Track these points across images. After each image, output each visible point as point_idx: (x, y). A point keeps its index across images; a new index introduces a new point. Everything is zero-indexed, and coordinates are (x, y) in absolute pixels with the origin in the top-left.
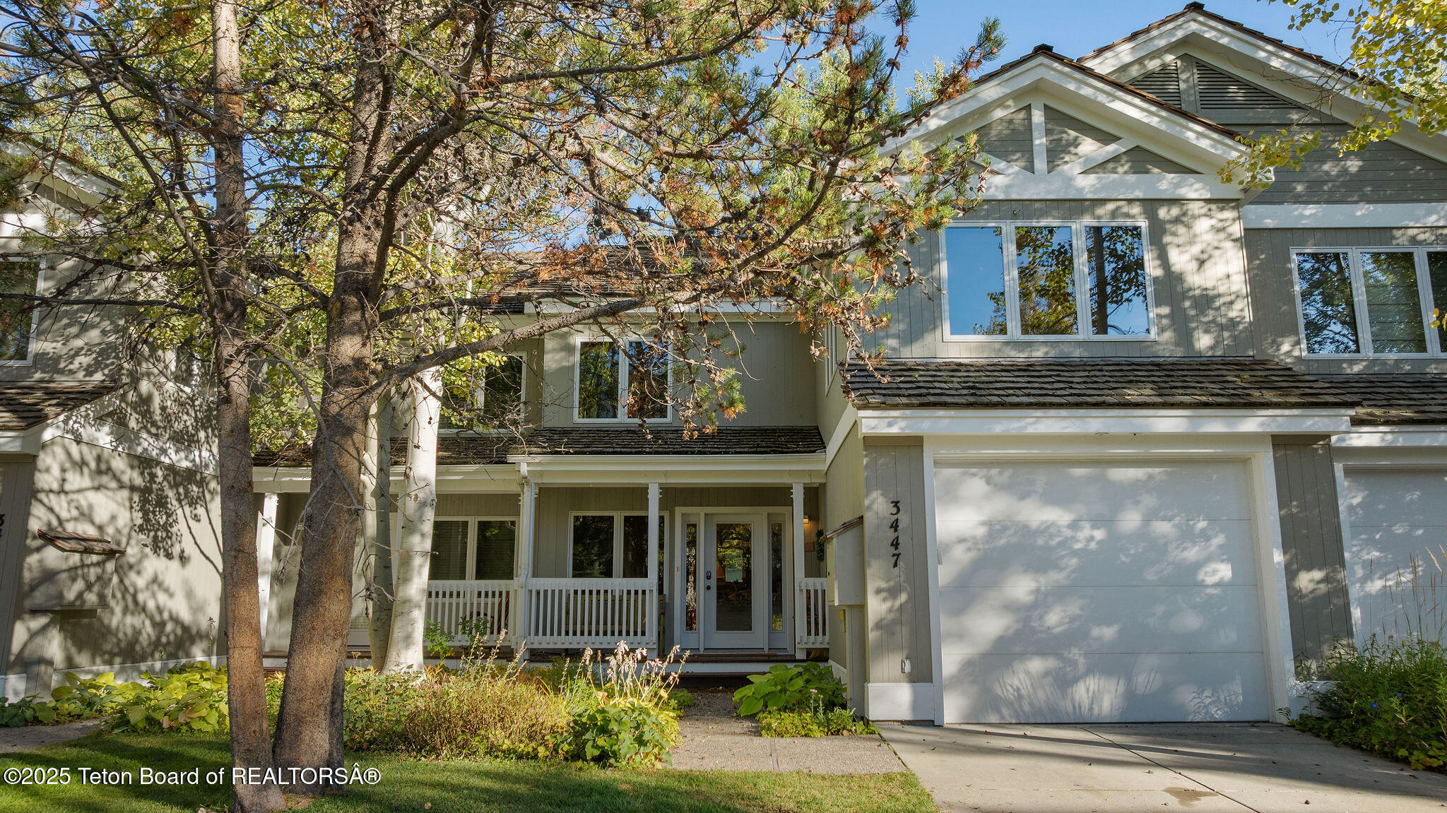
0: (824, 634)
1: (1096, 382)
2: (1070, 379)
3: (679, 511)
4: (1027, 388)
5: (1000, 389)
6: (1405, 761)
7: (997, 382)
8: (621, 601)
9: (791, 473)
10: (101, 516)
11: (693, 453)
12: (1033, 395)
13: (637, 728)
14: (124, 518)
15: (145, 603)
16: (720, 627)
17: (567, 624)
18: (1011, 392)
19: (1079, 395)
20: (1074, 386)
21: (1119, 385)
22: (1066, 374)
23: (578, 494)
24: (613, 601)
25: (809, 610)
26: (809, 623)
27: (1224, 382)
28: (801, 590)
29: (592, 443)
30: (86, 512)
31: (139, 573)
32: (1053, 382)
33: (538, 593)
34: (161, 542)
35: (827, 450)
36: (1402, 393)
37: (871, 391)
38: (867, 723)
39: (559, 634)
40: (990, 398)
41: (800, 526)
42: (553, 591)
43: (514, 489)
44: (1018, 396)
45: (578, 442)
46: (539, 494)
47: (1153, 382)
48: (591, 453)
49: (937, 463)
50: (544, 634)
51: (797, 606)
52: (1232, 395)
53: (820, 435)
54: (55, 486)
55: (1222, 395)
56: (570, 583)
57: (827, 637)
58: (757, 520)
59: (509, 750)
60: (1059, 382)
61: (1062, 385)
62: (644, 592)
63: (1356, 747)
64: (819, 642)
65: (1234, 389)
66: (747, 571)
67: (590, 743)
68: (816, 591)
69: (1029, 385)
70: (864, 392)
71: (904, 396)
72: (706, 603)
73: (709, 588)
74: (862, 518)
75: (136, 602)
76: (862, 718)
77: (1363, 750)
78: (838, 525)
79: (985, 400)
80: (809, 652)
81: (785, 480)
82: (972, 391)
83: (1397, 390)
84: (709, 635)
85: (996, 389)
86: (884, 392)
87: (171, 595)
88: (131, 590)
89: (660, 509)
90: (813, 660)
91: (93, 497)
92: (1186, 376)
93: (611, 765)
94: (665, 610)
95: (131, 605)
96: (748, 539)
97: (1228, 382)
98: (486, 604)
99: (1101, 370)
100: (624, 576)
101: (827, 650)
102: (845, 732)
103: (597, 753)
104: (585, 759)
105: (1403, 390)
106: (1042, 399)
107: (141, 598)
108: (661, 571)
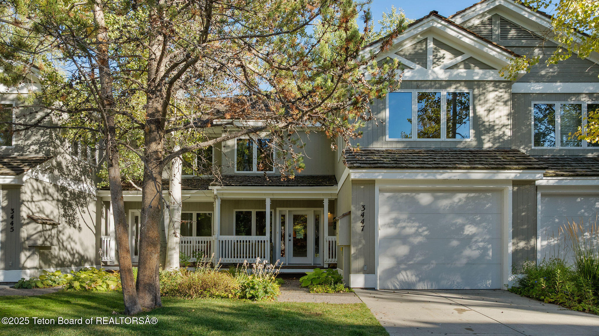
0: (335, 258)
1: (445, 158)
2: (435, 157)
3: (278, 209)
4: (417, 161)
5: (407, 161)
6: (543, 300)
7: (406, 158)
8: (255, 245)
9: (323, 194)
10: (47, 211)
11: (284, 186)
12: (420, 164)
13: (265, 287)
14: (56, 212)
15: (66, 246)
16: (294, 256)
17: (234, 254)
18: (411, 162)
19: (438, 164)
20: (436, 160)
21: (454, 160)
22: (434, 155)
23: (237, 202)
24: (252, 245)
25: (329, 249)
26: (329, 254)
27: (496, 159)
28: (327, 241)
29: (243, 181)
30: (42, 209)
31: (63, 234)
32: (428, 158)
33: (222, 242)
34: (71, 222)
35: (338, 185)
36: (568, 163)
37: (355, 162)
38: (349, 288)
39: (231, 257)
40: (402, 165)
41: (327, 216)
42: (228, 241)
43: (212, 200)
44: (413, 164)
45: (237, 181)
46: (221, 202)
47: (468, 158)
48: (243, 186)
49: (381, 191)
50: (225, 257)
51: (325, 247)
52: (498, 164)
53: (335, 179)
54: (30, 199)
55: (494, 164)
56: (234, 238)
57: (336, 259)
58: (309, 213)
59: (218, 295)
60: (430, 158)
61: (431, 160)
62: (264, 241)
63: (528, 297)
64: (333, 261)
65: (500, 162)
66: (305, 235)
67: (248, 292)
68: (332, 241)
69: (418, 160)
70: (352, 162)
71: (368, 164)
72: (289, 246)
73: (290, 240)
74: (350, 212)
75: (63, 245)
76: (348, 287)
77: (531, 298)
78: (341, 215)
79: (400, 165)
80: (329, 265)
81: (321, 197)
82: (395, 162)
83: (567, 162)
84: (290, 258)
85: (405, 161)
86: (360, 162)
87: (76, 243)
88: (61, 241)
89: (271, 209)
90: (331, 268)
91: (44, 204)
92: (482, 156)
93: (256, 300)
94: (273, 249)
95: (61, 247)
96: (306, 222)
97: (498, 159)
98: (202, 246)
99: (448, 154)
100: (256, 235)
101: (336, 264)
102: (341, 292)
103: (251, 296)
104: (246, 298)
105: (569, 162)
106: (422, 165)
107: (65, 244)
108: (271, 233)
